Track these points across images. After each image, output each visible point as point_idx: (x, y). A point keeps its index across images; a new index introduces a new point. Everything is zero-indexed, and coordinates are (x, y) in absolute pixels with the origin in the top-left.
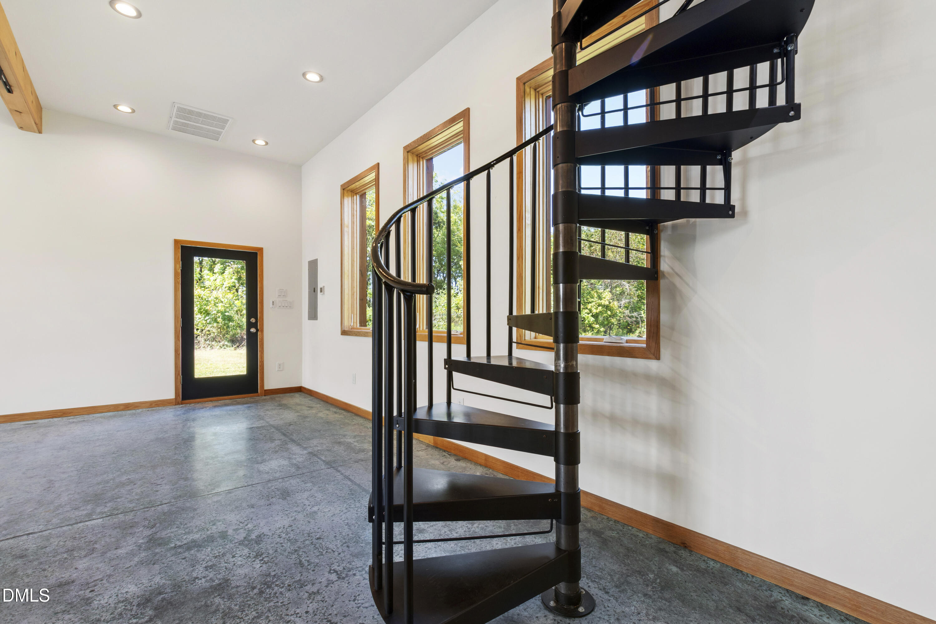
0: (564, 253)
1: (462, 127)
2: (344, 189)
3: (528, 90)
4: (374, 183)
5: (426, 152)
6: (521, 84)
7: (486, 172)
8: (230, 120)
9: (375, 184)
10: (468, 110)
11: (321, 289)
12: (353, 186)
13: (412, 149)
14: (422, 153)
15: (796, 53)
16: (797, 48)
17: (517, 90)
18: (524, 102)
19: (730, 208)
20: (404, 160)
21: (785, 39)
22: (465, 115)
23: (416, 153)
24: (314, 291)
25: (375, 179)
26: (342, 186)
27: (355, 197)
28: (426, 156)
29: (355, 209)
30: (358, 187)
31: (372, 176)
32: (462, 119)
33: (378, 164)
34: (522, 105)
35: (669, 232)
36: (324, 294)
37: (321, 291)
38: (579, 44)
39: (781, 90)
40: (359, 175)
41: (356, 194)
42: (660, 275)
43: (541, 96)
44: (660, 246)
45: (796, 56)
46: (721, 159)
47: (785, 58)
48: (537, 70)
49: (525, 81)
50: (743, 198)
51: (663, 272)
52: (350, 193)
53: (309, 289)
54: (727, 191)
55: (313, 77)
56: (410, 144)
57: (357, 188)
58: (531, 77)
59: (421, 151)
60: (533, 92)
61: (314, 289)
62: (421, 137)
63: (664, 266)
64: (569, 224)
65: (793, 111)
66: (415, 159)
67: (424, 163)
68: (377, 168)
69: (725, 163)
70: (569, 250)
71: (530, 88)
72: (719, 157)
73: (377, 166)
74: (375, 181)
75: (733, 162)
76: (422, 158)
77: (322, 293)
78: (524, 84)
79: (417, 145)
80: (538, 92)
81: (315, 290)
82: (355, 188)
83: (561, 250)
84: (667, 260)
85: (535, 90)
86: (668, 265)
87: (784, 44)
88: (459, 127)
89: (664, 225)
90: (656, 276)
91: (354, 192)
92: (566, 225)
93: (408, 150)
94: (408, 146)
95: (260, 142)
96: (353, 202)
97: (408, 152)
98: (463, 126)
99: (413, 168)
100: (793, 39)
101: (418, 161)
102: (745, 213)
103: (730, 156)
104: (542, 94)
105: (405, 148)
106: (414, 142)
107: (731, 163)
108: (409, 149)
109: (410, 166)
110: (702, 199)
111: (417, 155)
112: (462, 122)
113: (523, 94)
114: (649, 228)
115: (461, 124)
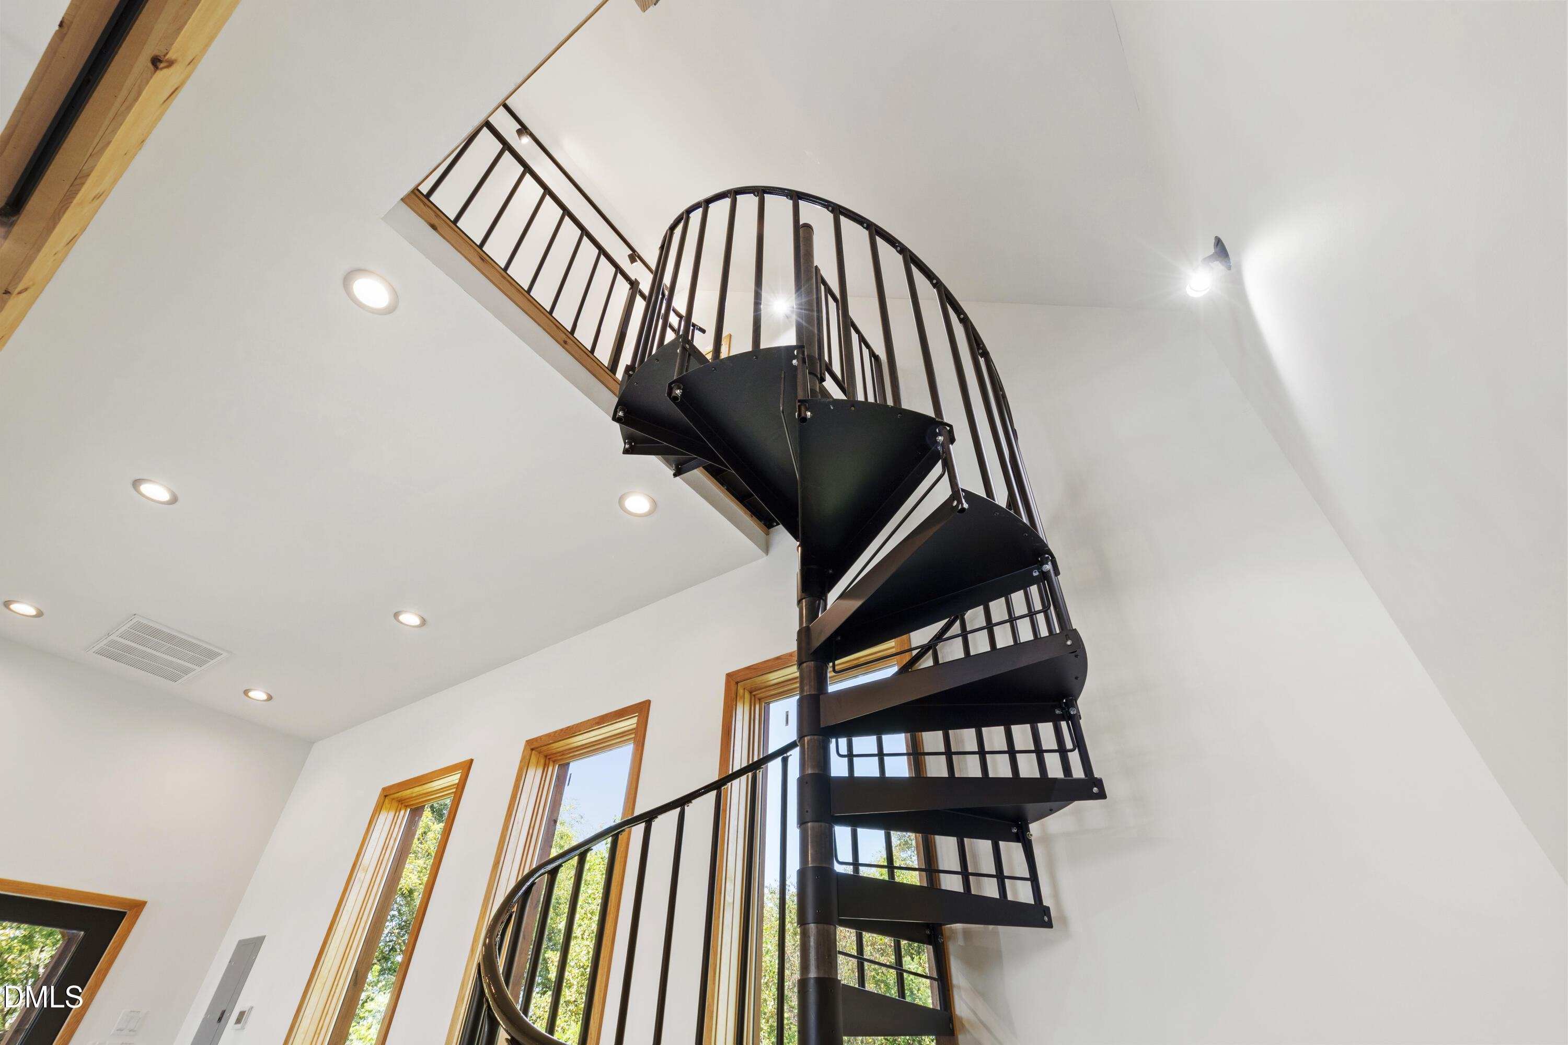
0: (819, 980)
1: (635, 725)
2: (386, 796)
3: (741, 691)
4: (454, 790)
5: (563, 753)
6: (733, 683)
7: (678, 810)
8: (225, 654)
9: (455, 793)
10: (648, 703)
11: (242, 1014)
12: (407, 793)
13: (541, 747)
14: (556, 753)
15: (1080, 718)
16: (1079, 712)
17: (725, 690)
18: (734, 707)
19: (1044, 911)
20: (521, 762)
21: (1064, 701)
22: (642, 709)
23: (545, 753)
24: (220, 1020)
25: (458, 784)
26: (384, 789)
27: (402, 812)
28: (561, 759)
29: (394, 835)
30: (414, 795)
31: (455, 778)
32: (637, 714)
33: (472, 761)
34: (732, 711)
35: (961, 942)
36: (243, 1028)
37: (238, 1021)
38: (831, 664)
39: (1074, 758)
40: (427, 775)
41: (406, 807)
42: (957, 1023)
43: (757, 702)
44: (950, 967)
45: (1081, 721)
46: (1017, 834)
47: (1070, 722)
48: (755, 669)
49: (739, 679)
50: (1056, 895)
51: (960, 1019)
52: (395, 804)
53: (207, 1014)
54: (1034, 883)
55: (410, 619)
56: (540, 738)
57: (412, 797)
58: (746, 677)
59: (554, 751)
60: (747, 696)
61: (223, 1013)
62: (562, 730)
63: (962, 1007)
64: (825, 926)
65: (1096, 787)
66: (542, 761)
67: (553, 770)
68: (466, 768)
69: (1024, 840)
70: (827, 976)
71: (744, 689)
72: (1015, 830)
73: (466, 767)
74: (457, 788)
75: (1033, 838)
76: (554, 762)
77: (239, 1026)
78: (737, 683)
79: (551, 742)
80: (754, 696)
81: (221, 1018)
82: (408, 797)
83: (813, 974)
84: (963, 994)
85: (751, 692)
86: (967, 1005)
87: (1065, 706)
88: (630, 723)
89: (951, 927)
90: (951, 1026)
91: (402, 803)
92: (819, 925)
93: (532, 747)
94: (535, 740)
95: (258, 695)
96: (393, 823)
97: (532, 750)
98: (637, 723)
99: (534, 776)
100: (1072, 703)
101: (545, 766)
102: (1064, 921)
103: (1028, 830)
104: (759, 700)
105: (529, 742)
106: (548, 735)
107: (1031, 840)
108: (535, 745)
109: (531, 772)
110: (1002, 894)
111: (546, 756)
112: (637, 717)
113: (735, 697)
114: (930, 932)
115: (635, 720)
